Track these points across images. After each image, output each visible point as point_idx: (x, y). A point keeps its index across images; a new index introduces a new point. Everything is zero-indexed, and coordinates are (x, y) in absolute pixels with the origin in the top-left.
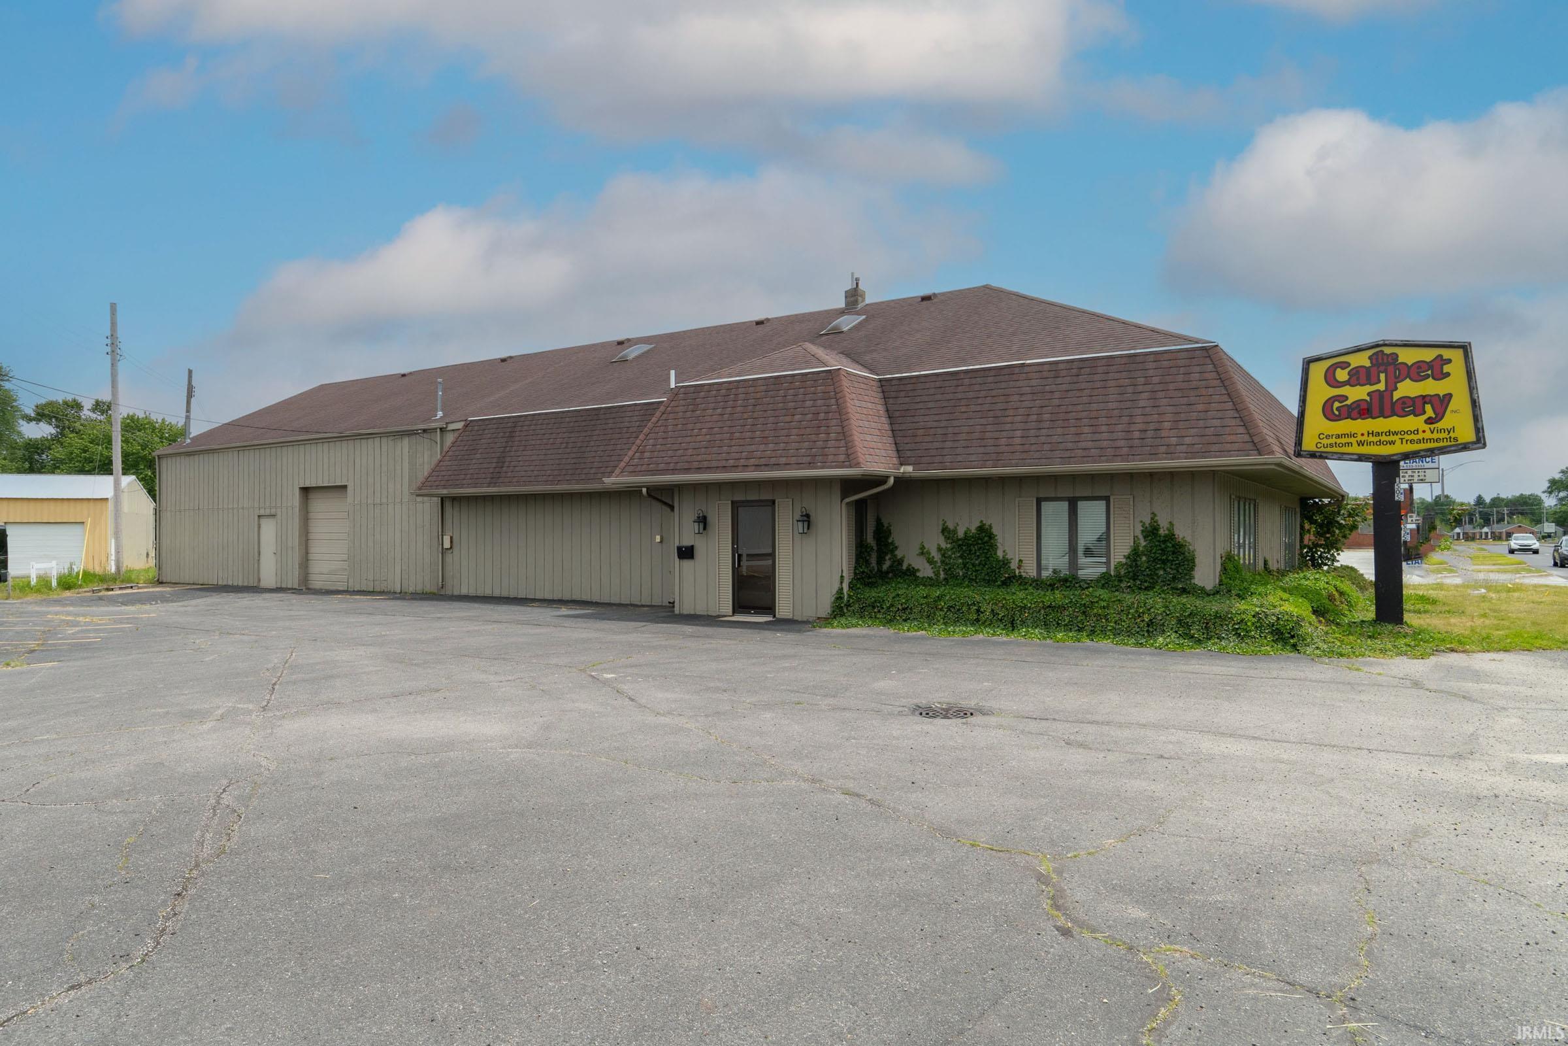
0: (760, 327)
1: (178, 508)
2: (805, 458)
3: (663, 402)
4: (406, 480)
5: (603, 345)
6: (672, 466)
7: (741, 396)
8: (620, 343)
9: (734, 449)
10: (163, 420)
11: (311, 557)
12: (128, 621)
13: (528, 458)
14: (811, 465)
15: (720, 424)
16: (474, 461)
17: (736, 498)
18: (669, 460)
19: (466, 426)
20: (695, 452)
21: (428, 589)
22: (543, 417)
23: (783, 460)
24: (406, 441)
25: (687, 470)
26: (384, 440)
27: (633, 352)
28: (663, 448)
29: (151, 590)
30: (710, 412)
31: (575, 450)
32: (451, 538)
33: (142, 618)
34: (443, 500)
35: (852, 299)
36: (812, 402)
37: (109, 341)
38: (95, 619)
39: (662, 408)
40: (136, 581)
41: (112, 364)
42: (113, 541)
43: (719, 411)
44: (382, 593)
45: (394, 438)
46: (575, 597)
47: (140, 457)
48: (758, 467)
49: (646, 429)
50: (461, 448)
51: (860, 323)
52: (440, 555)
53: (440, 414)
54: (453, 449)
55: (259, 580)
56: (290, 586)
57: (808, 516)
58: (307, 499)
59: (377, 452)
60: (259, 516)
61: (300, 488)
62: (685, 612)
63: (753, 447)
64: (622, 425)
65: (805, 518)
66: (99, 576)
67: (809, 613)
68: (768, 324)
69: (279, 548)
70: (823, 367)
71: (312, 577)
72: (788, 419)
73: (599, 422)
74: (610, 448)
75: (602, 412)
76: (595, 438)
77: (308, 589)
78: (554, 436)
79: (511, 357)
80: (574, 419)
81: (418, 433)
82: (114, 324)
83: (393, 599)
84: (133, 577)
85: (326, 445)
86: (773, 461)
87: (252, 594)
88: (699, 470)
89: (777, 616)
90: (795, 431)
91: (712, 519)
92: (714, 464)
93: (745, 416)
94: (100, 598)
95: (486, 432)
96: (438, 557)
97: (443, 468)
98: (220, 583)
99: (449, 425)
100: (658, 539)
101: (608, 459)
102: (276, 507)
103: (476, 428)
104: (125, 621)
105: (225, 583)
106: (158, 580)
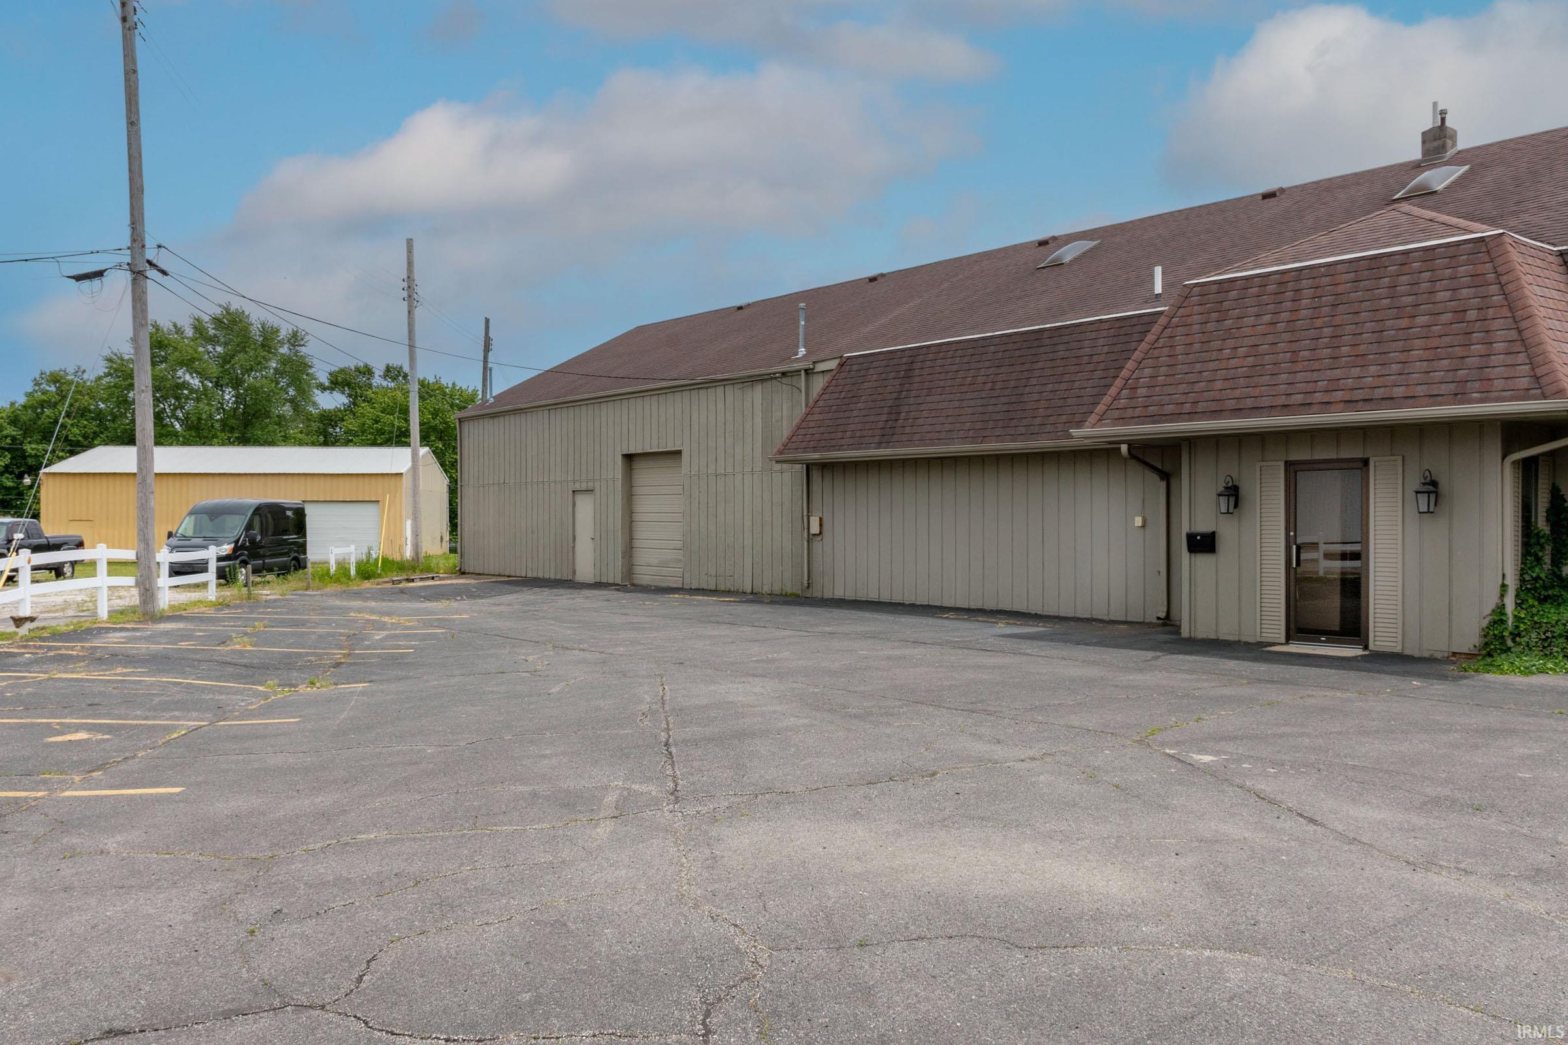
0: (1272, 202)
1: (481, 483)
2: (1443, 386)
3: (1161, 313)
4: (758, 444)
5: (1016, 249)
6: (1187, 407)
7: (1307, 293)
8: (1043, 243)
9: (1300, 376)
10: (454, 384)
11: (637, 543)
12: (441, 623)
13: (934, 406)
14: (1459, 396)
15: (1270, 339)
16: (855, 413)
17: (1294, 456)
18: (1181, 399)
19: (841, 365)
20: (1227, 384)
21: (789, 589)
22: (954, 347)
23: (1399, 391)
24: (758, 388)
25: (1216, 414)
26: (729, 389)
27: (1068, 253)
28: (1170, 380)
29: (455, 581)
30: (1251, 320)
31: (1007, 392)
32: (821, 520)
33: (454, 620)
34: (809, 467)
35: (1436, 144)
36: (1449, 294)
37: (405, 285)
38: (402, 620)
39: (1162, 320)
40: (436, 570)
41: (409, 312)
42: (409, 523)
43: (1267, 318)
44: (728, 593)
45: (741, 385)
46: (1002, 607)
47: (431, 427)
48: (1349, 403)
49: (1137, 352)
50: (836, 395)
51: (1461, 177)
52: (806, 543)
53: (802, 351)
54: (826, 397)
55: (574, 572)
56: (611, 581)
57: (1434, 483)
58: (631, 469)
59: (720, 406)
60: (574, 491)
61: (623, 455)
62: (1200, 635)
63: (1338, 373)
64: (1081, 353)
65: (1431, 488)
66: (398, 563)
67: (1437, 645)
68: (1283, 196)
69: (598, 534)
70: (1464, 234)
71: (637, 570)
72: (1404, 323)
73: (1042, 350)
74: (1063, 386)
75: (1046, 335)
76: (1037, 373)
77: (633, 585)
78: (972, 373)
79: (882, 275)
80: (1003, 348)
81: (775, 378)
82: (410, 264)
83: (744, 602)
84: (432, 567)
85: (655, 398)
86: (1379, 393)
87: (570, 591)
88: (1237, 412)
89: (1371, 646)
90: (1418, 343)
91: (1250, 489)
92: (1265, 402)
93: (1318, 323)
94: (402, 591)
95: (871, 371)
96: (803, 545)
97: (812, 424)
98: (529, 575)
99: (817, 365)
100: (1138, 521)
101: (1060, 403)
102: (594, 481)
103: (855, 367)
104: (436, 624)
105: (535, 575)
106: (460, 570)
